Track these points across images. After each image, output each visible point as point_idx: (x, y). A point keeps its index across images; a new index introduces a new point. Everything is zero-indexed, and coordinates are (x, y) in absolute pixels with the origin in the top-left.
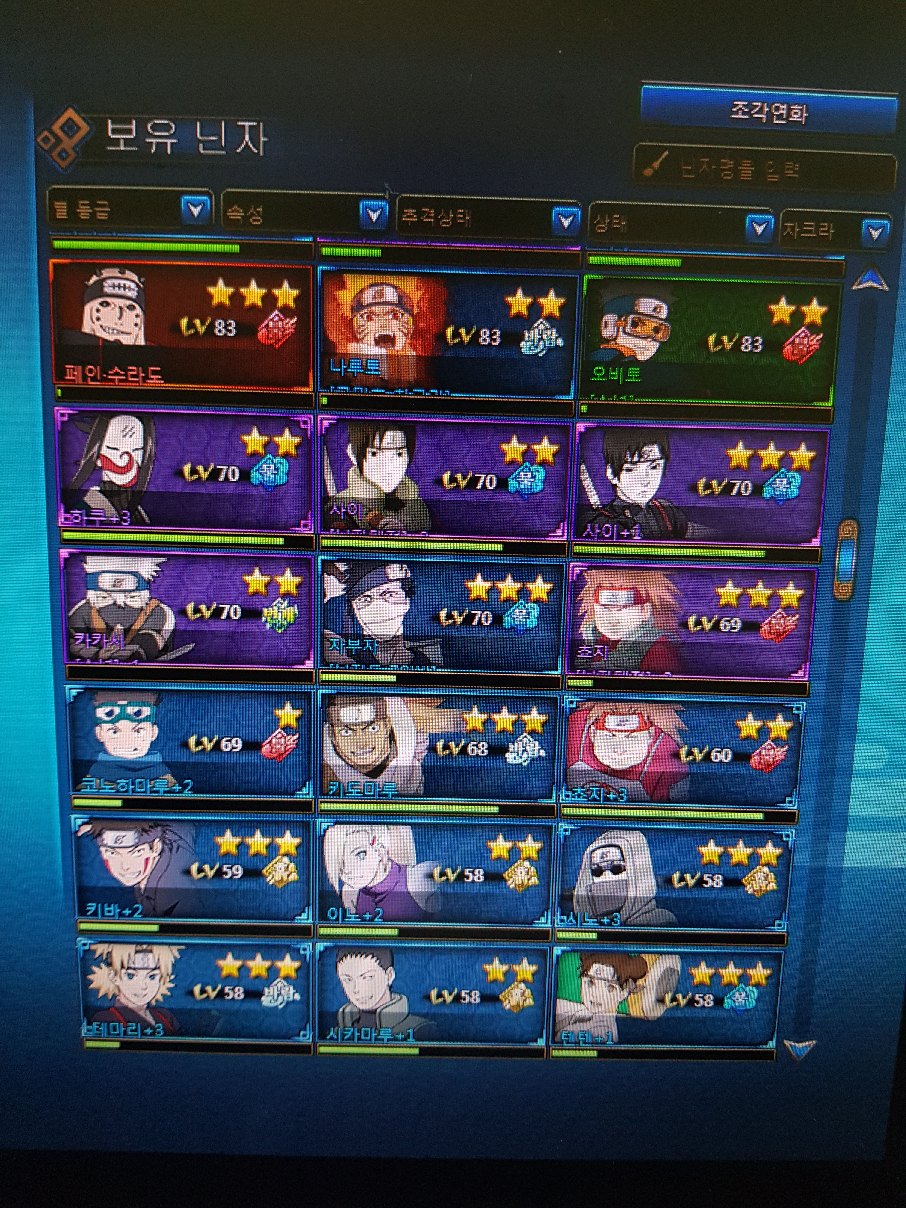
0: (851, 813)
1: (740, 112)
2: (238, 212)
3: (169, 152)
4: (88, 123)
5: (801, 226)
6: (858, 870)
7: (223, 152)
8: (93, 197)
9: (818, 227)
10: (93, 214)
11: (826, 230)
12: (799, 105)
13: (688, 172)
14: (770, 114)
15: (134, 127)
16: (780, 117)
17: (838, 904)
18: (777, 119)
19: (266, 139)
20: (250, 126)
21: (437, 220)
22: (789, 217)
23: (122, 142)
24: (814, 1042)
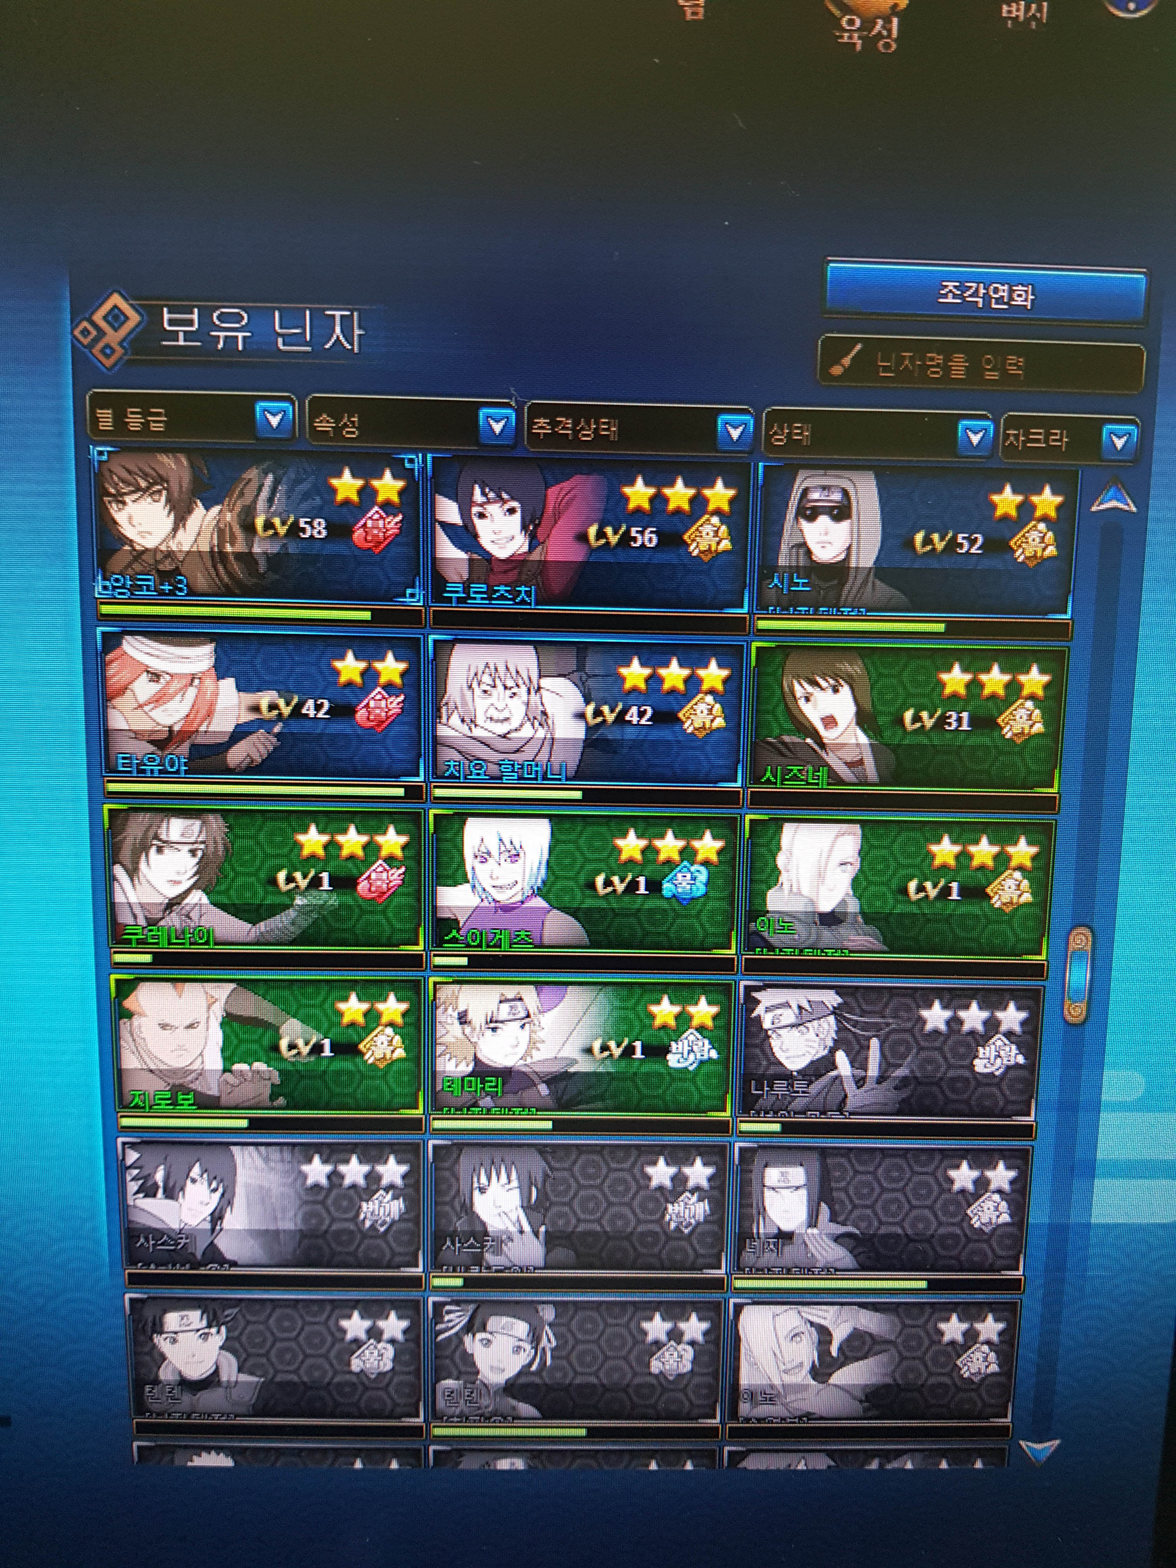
0: (1100, 1156)
1: (950, 295)
2: (328, 422)
3: (240, 348)
4: (137, 311)
5: (1027, 434)
6: (1108, 1227)
7: (309, 349)
8: (145, 404)
9: (1048, 435)
10: (146, 425)
11: (1059, 438)
12: (1023, 285)
13: (886, 369)
14: (987, 298)
15: (195, 317)
16: (999, 300)
17: (1085, 1270)
18: (997, 303)
19: (362, 332)
20: (342, 316)
21: (576, 432)
22: (1012, 423)
23: (181, 335)
24: (1057, 1442)
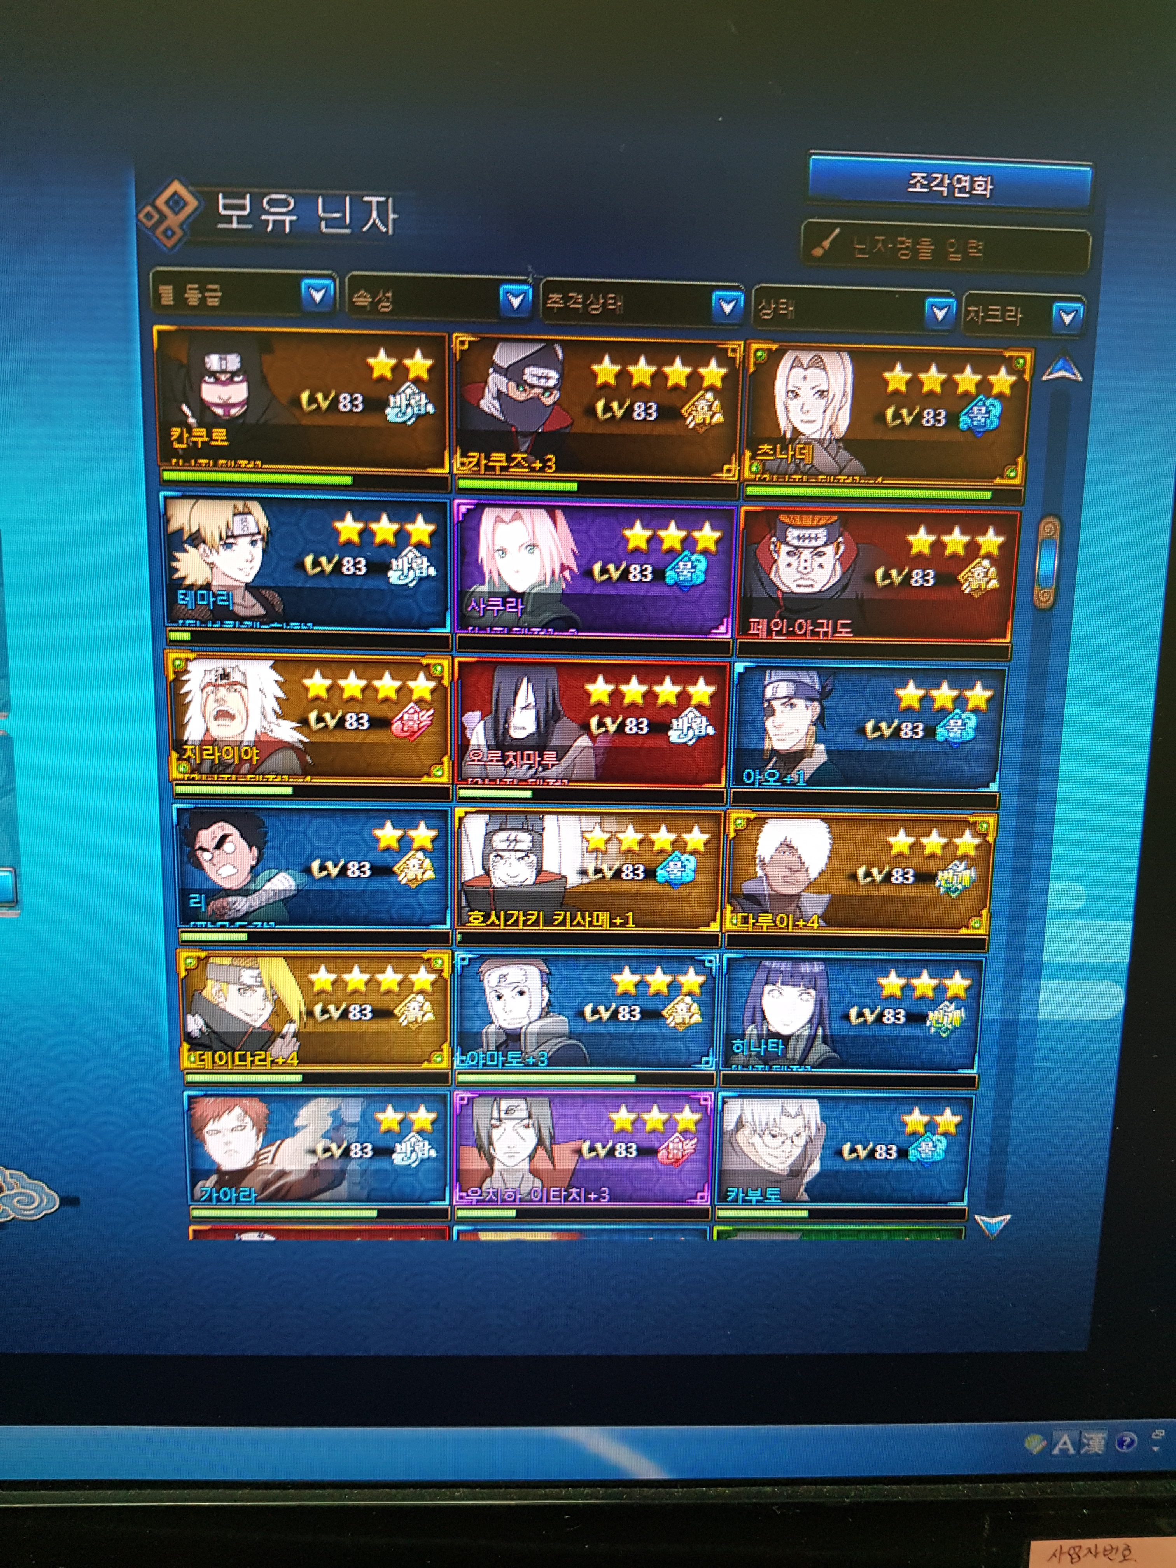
0: (1044, 960)
1: (919, 185)
2: (365, 297)
3: (287, 230)
4: (196, 197)
5: (986, 310)
6: (1054, 1023)
7: (348, 231)
8: (203, 280)
9: (1004, 311)
10: (203, 300)
11: (1014, 315)
12: (983, 176)
13: (861, 251)
14: (951, 187)
15: (247, 201)
16: (962, 190)
17: (1033, 1062)
18: (960, 192)
19: (396, 216)
20: (378, 202)
21: (586, 307)
22: (973, 300)
23: (235, 219)
24: (1009, 1217)
